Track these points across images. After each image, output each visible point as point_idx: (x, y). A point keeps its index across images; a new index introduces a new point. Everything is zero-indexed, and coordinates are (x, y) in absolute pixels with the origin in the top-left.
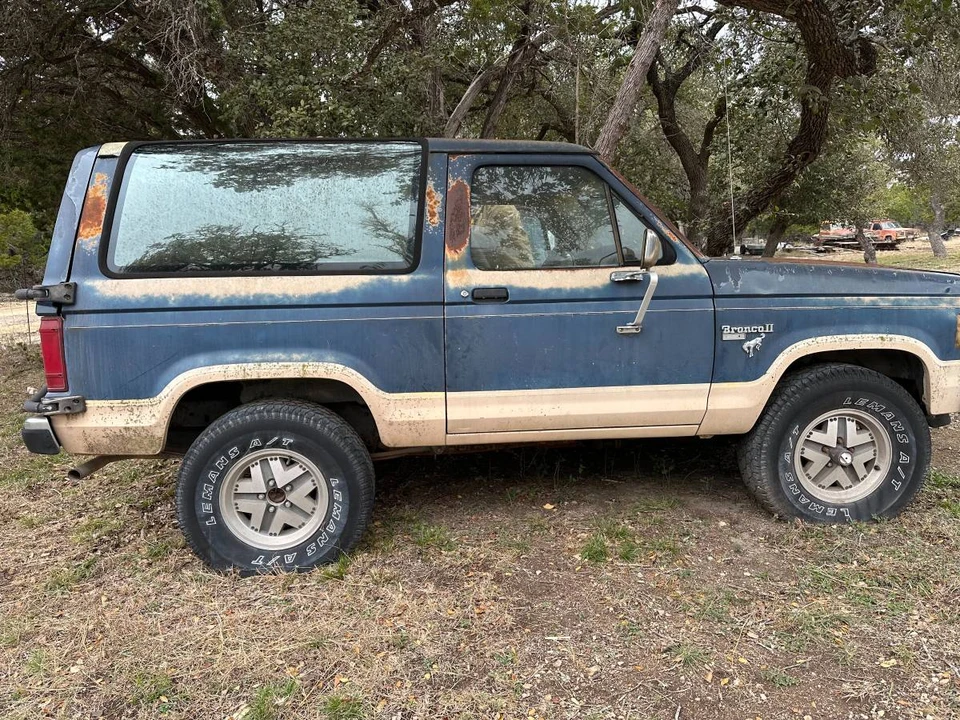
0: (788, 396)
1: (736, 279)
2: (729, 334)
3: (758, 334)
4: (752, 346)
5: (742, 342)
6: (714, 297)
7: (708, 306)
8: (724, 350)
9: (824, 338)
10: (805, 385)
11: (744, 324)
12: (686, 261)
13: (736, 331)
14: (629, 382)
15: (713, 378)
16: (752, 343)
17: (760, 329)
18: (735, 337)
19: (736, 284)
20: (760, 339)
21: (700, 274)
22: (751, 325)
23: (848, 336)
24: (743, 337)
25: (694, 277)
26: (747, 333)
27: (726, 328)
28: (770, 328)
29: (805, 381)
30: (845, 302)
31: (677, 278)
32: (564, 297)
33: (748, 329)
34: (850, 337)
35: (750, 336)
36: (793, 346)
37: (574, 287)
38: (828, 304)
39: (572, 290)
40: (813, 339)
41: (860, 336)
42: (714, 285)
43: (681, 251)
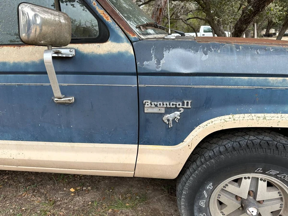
0: (205, 159)
1: (159, 58)
2: (149, 108)
3: (177, 109)
4: (171, 119)
5: (162, 115)
6: (137, 74)
7: (132, 82)
8: (147, 120)
9: (242, 115)
10: (220, 153)
11: (163, 99)
12: (118, 40)
13: (156, 106)
14: (70, 140)
15: (139, 141)
16: (170, 116)
17: (179, 104)
18: (156, 110)
19: (158, 62)
20: (178, 113)
21: (127, 52)
22: (170, 100)
23: (266, 115)
24: (163, 111)
25: (120, 56)
26: (166, 108)
27: (147, 102)
28: (188, 104)
29: (222, 149)
30: (269, 82)
31: (105, 55)
32: (8, 70)
33: (167, 104)
34: (268, 116)
35: (169, 110)
36: (209, 121)
37: (16, 61)
38: (250, 83)
39: (15, 64)
40: (231, 116)
41: (279, 115)
42: (138, 63)
43: (113, 31)
